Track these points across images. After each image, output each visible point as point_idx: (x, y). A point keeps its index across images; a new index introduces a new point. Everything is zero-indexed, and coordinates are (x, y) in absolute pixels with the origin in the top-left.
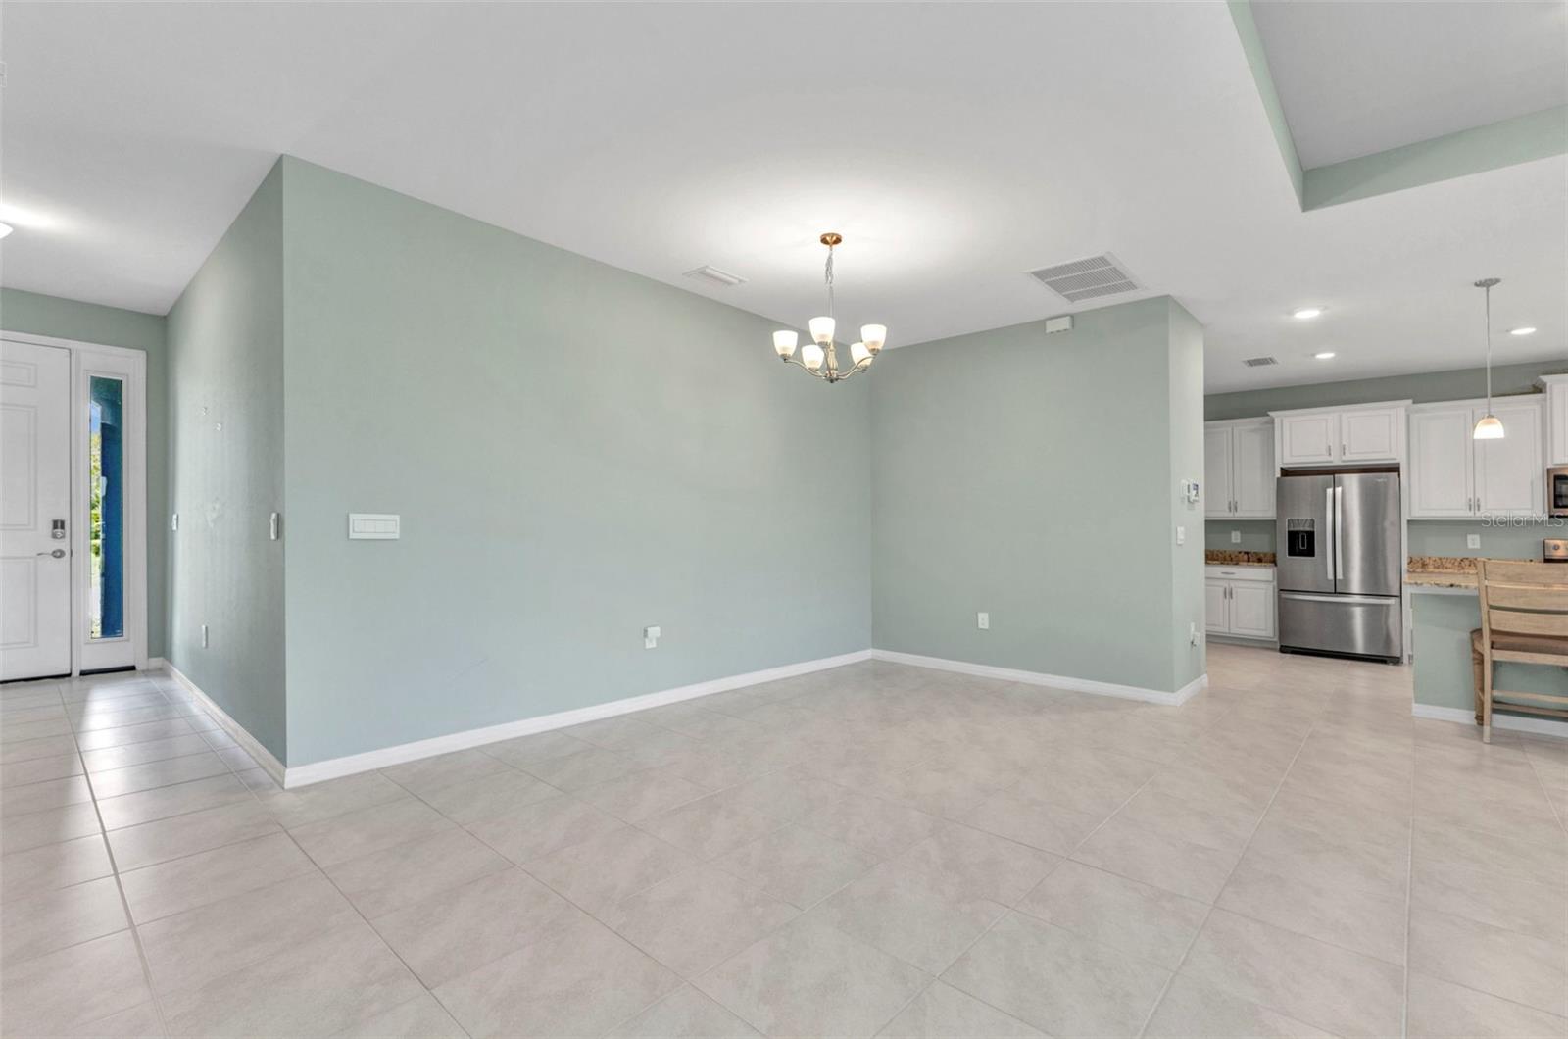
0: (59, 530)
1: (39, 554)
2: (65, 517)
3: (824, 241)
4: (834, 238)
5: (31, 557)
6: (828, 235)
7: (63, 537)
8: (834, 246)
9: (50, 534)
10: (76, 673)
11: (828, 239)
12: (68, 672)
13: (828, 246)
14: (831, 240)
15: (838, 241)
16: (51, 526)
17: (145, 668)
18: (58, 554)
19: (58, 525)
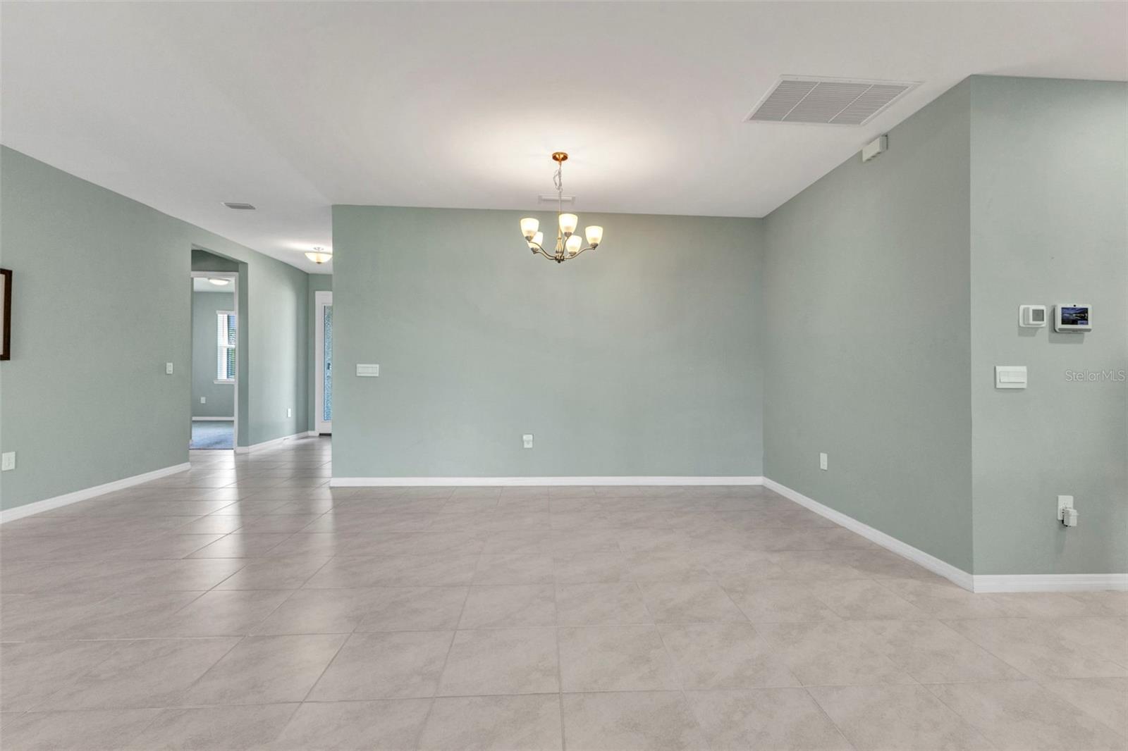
3: (555, 158)
4: (562, 156)
6: (557, 153)
8: (563, 162)
11: (557, 156)
13: (558, 162)
14: (560, 158)
15: (565, 158)
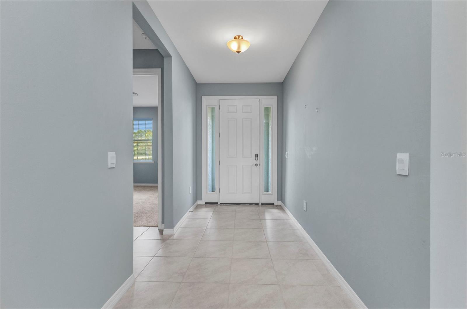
0: (257, 158)
1: (252, 165)
2: (258, 154)
5: (250, 166)
7: (257, 160)
9: (255, 159)
10: (260, 204)
12: (258, 203)
16: (255, 156)
17: (276, 205)
18: (257, 165)
19: (257, 156)
